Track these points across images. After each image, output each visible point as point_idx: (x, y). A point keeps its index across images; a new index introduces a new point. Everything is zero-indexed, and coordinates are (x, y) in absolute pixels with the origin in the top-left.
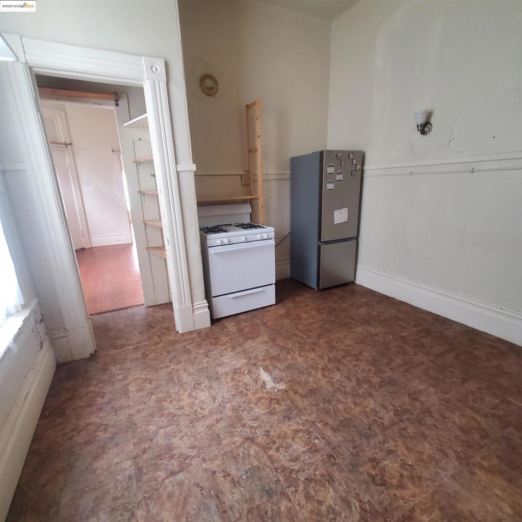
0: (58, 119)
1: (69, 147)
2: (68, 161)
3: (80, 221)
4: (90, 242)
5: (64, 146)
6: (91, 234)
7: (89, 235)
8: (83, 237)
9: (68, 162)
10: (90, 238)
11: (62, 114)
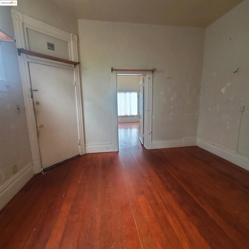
0: (71, 42)
1: (77, 66)
2: (75, 78)
3: (79, 131)
4: (85, 149)
5: (73, 66)
6: (86, 142)
7: (85, 143)
8: (80, 146)
9: (75, 80)
10: (85, 146)
11: (75, 38)
